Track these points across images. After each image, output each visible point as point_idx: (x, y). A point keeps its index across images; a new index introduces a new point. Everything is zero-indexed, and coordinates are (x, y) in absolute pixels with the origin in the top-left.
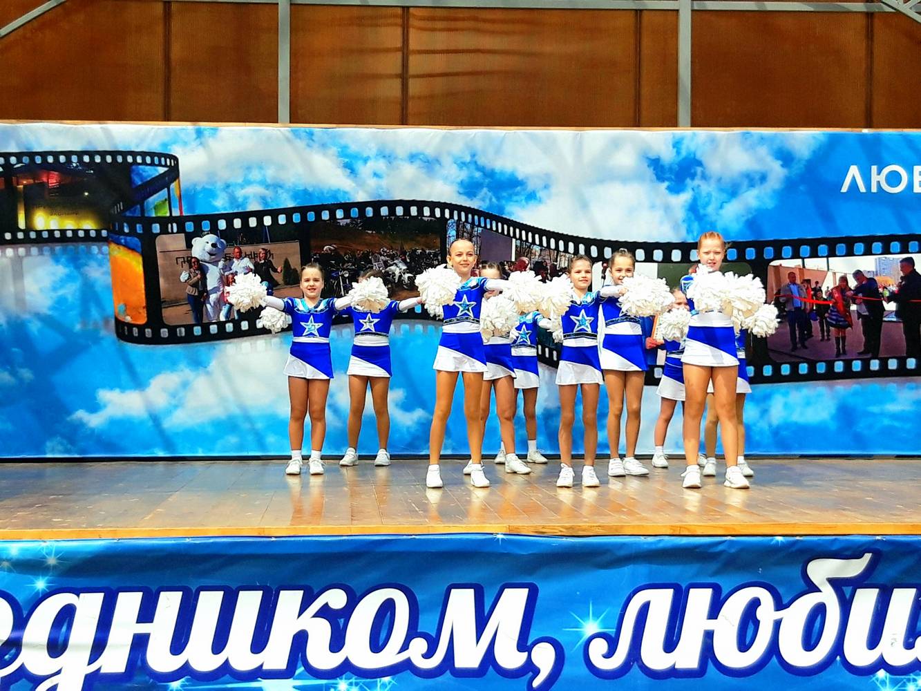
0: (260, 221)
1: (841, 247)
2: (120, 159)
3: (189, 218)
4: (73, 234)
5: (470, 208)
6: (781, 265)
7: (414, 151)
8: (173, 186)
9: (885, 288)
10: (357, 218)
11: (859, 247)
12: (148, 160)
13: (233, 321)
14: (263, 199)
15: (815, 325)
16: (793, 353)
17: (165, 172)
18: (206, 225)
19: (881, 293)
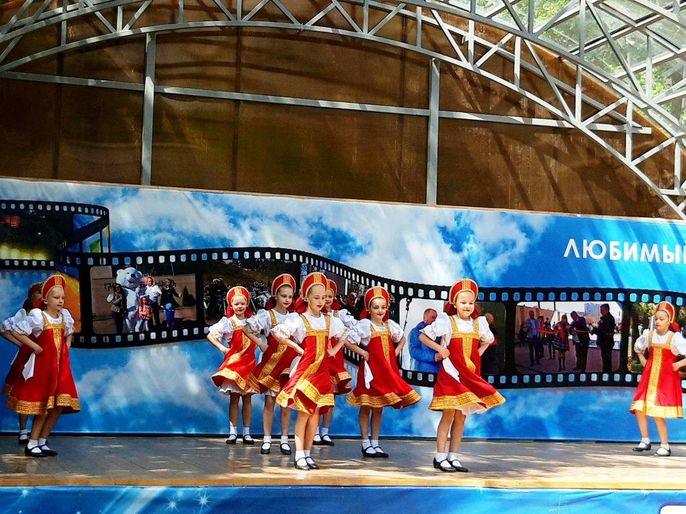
0: (167, 259)
1: (563, 295)
2: (65, 209)
3: (115, 255)
4: (28, 263)
5: (317, 255)
6: (524, 305)
7: (279, 212)
8: (105, 230)
9: (590, 324)
10: (238, 259)
11: (575, 295)
12: (86, 210)
13: (145, 332)
14: (170, 243)
15: (546, 348)
16: (531, 368)
17: (99, 220)
18: (127, 261)
19: (588, 328)
